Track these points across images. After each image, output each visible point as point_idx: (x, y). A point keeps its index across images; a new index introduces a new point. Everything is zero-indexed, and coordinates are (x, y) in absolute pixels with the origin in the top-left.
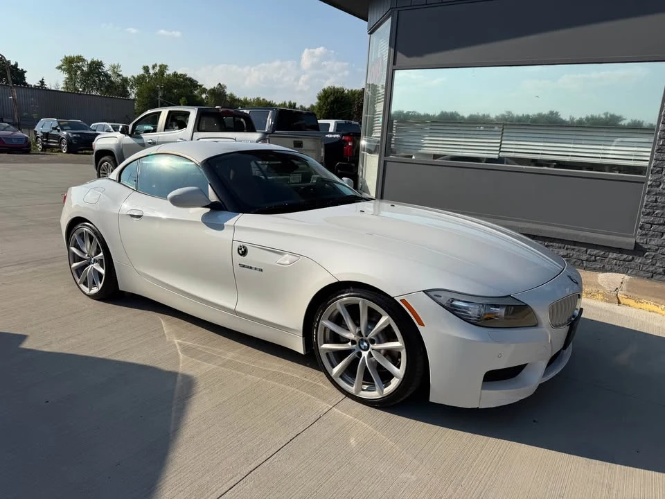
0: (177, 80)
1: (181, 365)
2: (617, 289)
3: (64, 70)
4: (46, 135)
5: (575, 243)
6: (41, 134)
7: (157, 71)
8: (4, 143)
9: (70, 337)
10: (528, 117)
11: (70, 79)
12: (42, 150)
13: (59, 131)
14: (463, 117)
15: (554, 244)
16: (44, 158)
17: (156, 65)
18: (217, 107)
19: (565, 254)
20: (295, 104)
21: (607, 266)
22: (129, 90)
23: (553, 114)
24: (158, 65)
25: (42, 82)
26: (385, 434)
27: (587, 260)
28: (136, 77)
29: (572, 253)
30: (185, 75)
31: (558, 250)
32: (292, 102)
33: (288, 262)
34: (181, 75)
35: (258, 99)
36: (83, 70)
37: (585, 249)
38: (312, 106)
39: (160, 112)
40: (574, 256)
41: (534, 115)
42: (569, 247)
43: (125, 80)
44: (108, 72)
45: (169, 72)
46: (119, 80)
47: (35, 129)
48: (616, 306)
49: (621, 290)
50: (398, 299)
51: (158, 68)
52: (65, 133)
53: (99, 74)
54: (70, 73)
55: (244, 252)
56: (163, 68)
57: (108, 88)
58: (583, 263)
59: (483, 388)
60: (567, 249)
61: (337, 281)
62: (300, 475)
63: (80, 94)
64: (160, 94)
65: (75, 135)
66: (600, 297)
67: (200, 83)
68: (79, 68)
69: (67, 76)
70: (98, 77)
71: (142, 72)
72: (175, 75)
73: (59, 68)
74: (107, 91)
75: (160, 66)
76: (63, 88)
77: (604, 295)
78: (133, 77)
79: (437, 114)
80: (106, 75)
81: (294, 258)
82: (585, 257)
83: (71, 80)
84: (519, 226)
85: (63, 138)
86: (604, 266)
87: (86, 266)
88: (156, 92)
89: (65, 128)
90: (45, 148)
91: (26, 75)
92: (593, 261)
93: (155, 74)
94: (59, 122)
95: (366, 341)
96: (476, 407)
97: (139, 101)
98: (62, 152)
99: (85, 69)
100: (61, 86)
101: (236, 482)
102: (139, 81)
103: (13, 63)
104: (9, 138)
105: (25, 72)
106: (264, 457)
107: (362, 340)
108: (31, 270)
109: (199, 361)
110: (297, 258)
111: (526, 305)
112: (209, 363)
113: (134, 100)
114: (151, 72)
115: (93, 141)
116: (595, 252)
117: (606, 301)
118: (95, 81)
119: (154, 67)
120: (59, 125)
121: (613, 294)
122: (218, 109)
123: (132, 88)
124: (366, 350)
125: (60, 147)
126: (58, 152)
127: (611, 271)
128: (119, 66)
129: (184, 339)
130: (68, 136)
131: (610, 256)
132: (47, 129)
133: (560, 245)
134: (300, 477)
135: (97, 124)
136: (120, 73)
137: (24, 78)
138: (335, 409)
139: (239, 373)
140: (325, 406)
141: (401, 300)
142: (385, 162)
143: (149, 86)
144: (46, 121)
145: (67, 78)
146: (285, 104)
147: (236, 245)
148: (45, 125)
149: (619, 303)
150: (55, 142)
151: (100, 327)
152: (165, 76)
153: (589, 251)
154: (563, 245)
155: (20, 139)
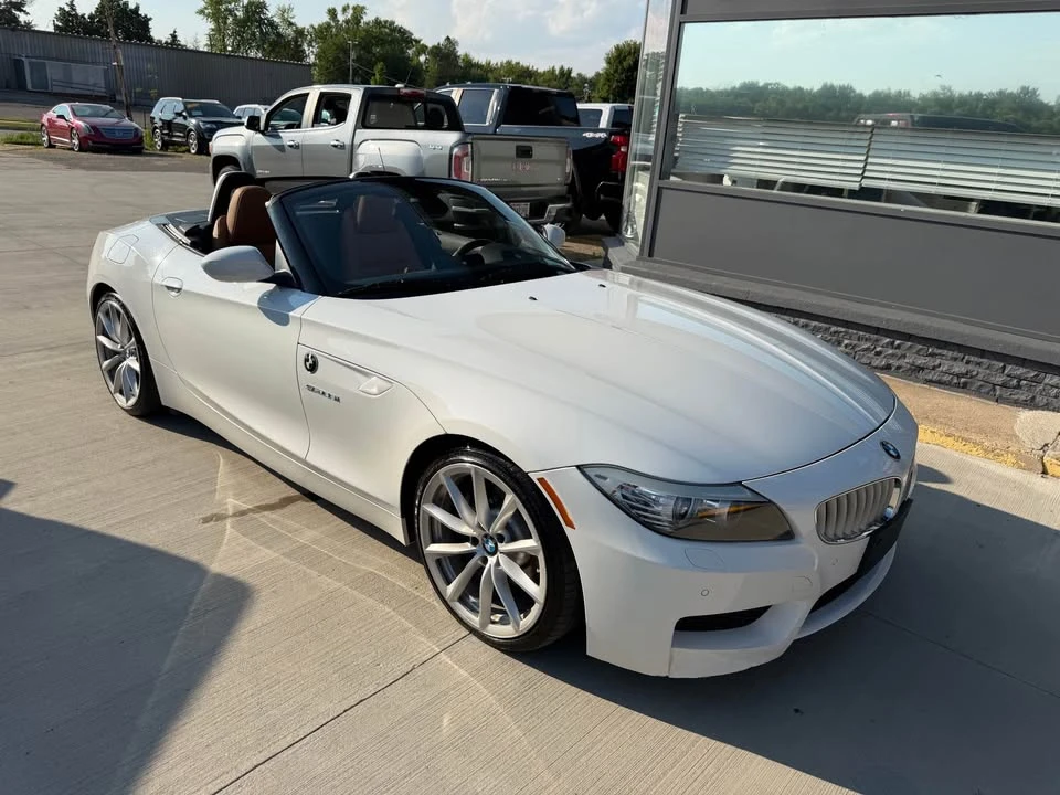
0: (381, 33)
1: (224, 548)
2: (1046, 445)
3: (208, 16)
4: (168, 125)
5: (983, 353)
6: (159, 124)
7: (349, 16)
8: (102, 136)
9: (70, 485)
10: (979, 96)
11: (218, 30)
12: (161, 149)
13: (185, 118)
14: (861, 96)
15: (945, 352)
16: (159, 163)
17: (348, 6)
18: (397, 86)
19: (963, 370)
20: (570, 71)
21: (1038, 399)
22: (306, 48)
23: (1028, 92)
24: (351, 6)
25: (174, 36)
26: (513, 712)
27: (1003, 386)
28: (316, 26)
29: (975, 370)
30: (393, 23)
31: (951, 363)
32: (566, 68)
33: (375, 390)
34: (386, 22)
35: (509, 63)
36: (236, 15)
37: (1002, 365)
38: (598, 75)
39: (308, 94)
40: (980, 377)
41: (991, 93)
42: (972, 359)
43: (300, 33)
44: (275, 19)
45: (368, 18)
46: (290, 32)
47: (152, 115)
48: (1036, 480)
49: (1054, 449)
50: (534, 477)
51: (351, 11)
52: (194, 121)
53: (261, 21)
54: (216, 21)
55: (313, 368)
56: (359, 11)
57: (274, 45)
58: (995, 390)
59: (676, 643)
60: (968, 362)
61: (442, 433)
62: (336, 782)
63: (229, 56)
64: (353, 55)
65: (208, 126)
66: (1011, 459)
67: (416, 36)
68: (230, 12)
69: (212, 26)
70: (259, 26)
71: (326, 18)
72: (377, 22)
73: (201, 12)
74: (273, 50)
75: (354, 8)
76: (207, 45)
77: (1017, 455)
78: (312, 26)
79: (815, 89)
80: (271, 24)
81: (387, 385)
82: (999, 379)
83: (218, 34)
84: (884, 315)
85: (192, 130)
86: (1034, 398)
87: (120, 362)
88: (346, 52)
89: (194, 113)
90: (165, 146)
91: (151, 24)
92: (1014, 388)
93: (347, 22)
94: (185, 104)
95: (492, 538)
96: (664, 675)
97: (321, 67)
98: (189, 151)
99: (240, 14)
100: (203, 44)
101: (223, 786)
102: (322, 33)
103: (132, 6)
104: (111, 129)
105: (150, 19)
106: (290, 740)
107: (486, 536)
108: (59, 360)
109: (253, 544)
110: (389, 385)
111: (770, 501)
112: (270, 548)
113: (314, 64)
114: (341, 18)
115: (210, 140)
116: (1021, 371)
117: (1020, 467)
118: (254, 34)
119: (345, 10)
120: (186, 109)
121: (1035, 456)
122: (399, 89)
123: (310, 45)
124: (493, 554)
125: (187, 144)
126: (184, 152)
127: (1046, 407)
128: (290, 9)
129: (244, 500)
130: (198, 126)
131: (1046, 381)
132: (169, 116)
133: (956, 354)
134: (334, 787)
135: (244, 106)
136: (293, 21)
137: (147, 29)
138: (443, 656)
139: (308, 571)
140: (427, 646)
141: (538, 480)
142: (660, 189)
143: (337, 41)
144: (169, 102)
145: (213, 30)
146: (554, 70)
147: (303, 352)
148: (167, 108)
149: (1045, 472)
150: (179, 136)
151: (124, 470)
152: (362, 24)
153: (1009, 368)
154: (961, 355)
155: (127, 130)
